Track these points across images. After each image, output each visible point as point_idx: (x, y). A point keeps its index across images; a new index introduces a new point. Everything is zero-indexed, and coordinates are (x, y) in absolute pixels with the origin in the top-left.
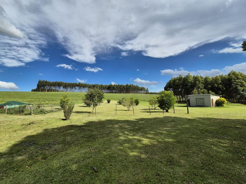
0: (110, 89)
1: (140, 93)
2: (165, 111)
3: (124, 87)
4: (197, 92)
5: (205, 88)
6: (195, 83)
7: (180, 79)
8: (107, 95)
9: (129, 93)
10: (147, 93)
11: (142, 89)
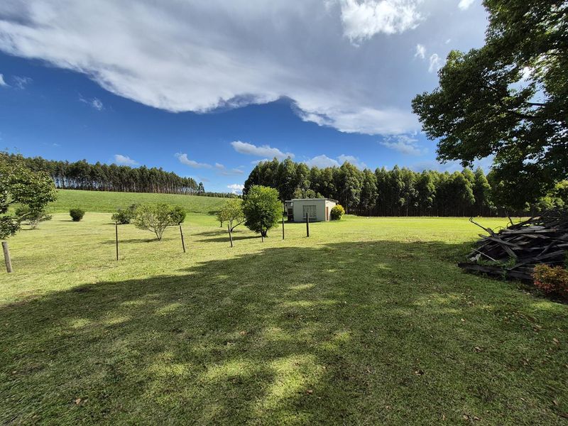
0: (79, 175)
1: (182, 193)
2: (260, 234)
3: (132, 174)
4: (301, 195)
5: (311, 188)
6: (299, 176)
7: (273, 166)
8: (67, 195)
9: (150, 191)
10: (201, 193)
11: (187, 183)
